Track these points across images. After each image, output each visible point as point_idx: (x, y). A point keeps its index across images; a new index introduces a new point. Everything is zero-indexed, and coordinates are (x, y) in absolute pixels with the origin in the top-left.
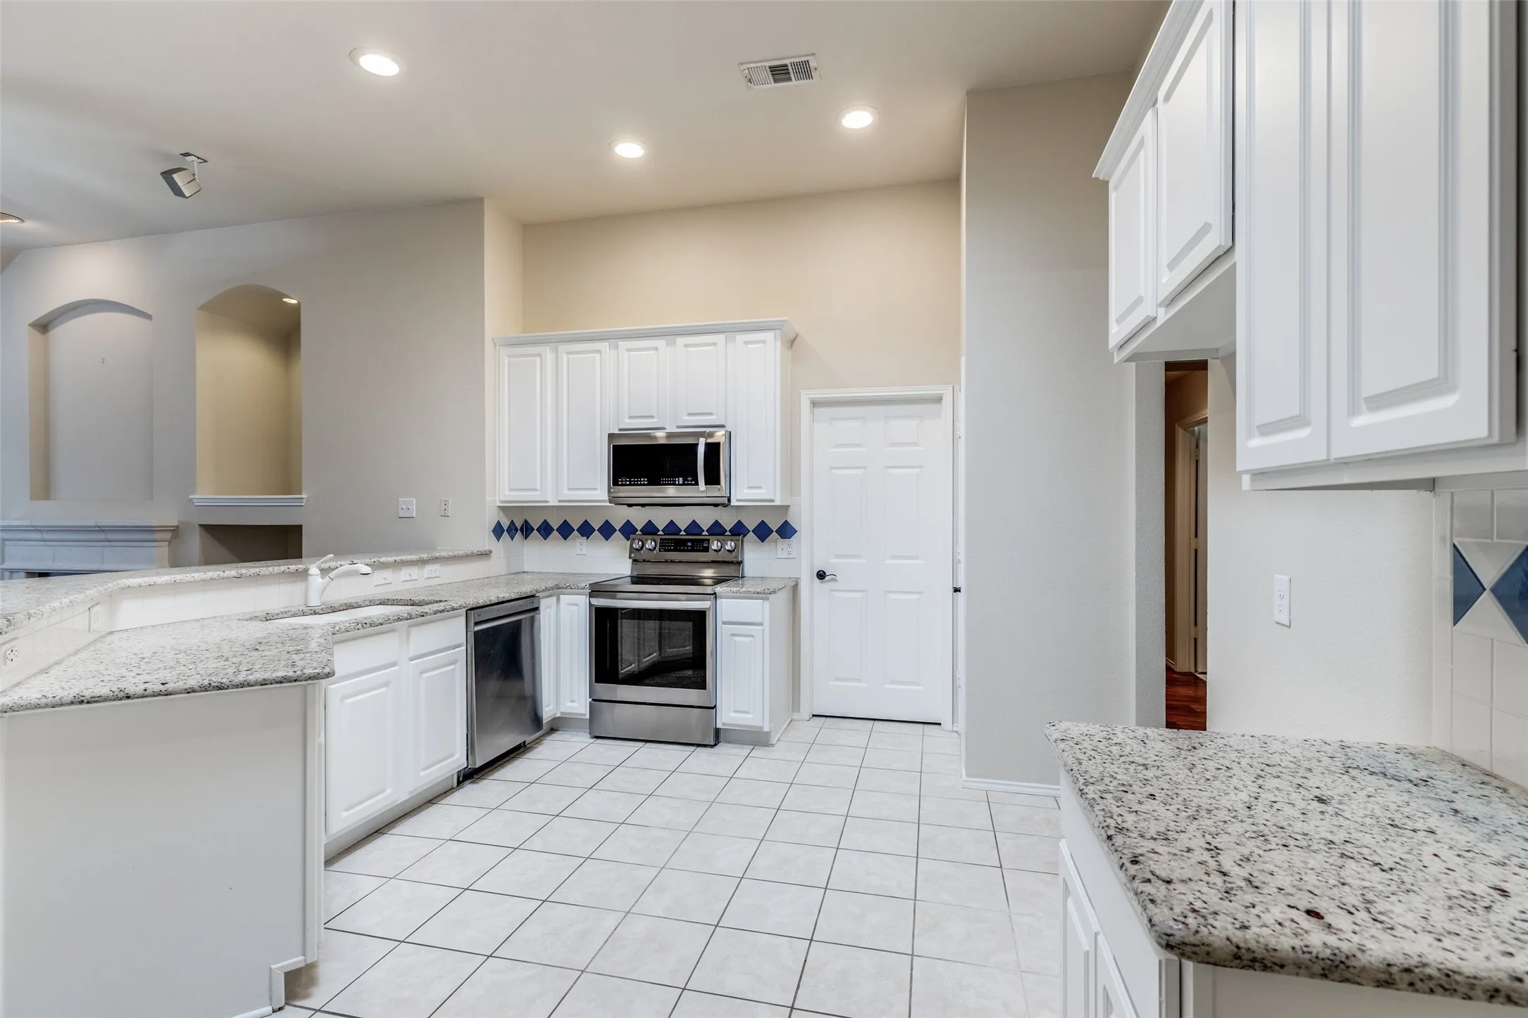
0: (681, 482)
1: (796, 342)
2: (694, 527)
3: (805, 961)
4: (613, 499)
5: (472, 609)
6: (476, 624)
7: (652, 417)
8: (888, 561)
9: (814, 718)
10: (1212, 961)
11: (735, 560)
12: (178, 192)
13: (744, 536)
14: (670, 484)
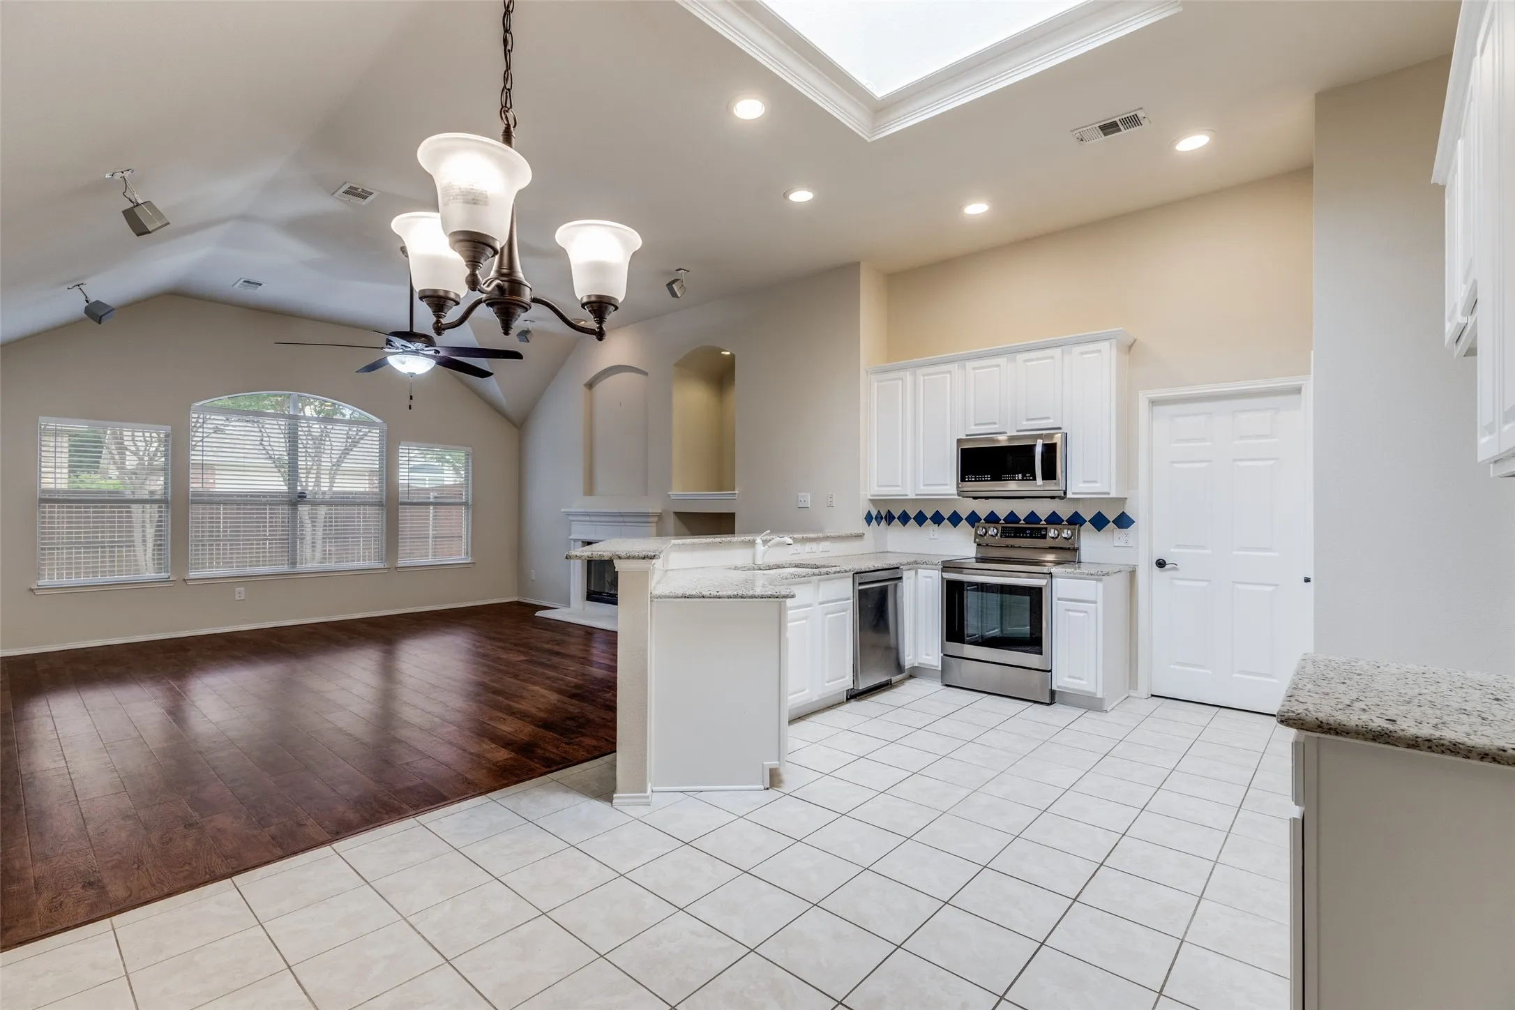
0: (1020, 478)
1: (1133, 348)
2: (1032, 517)
3: (1117, 844)
4: (961, 493)
5: (857, 573)
6: (860, 584)
7: (995, 423)
8: (1235, 553)
9: (1153, 697)
10: (1305, 728)
11: (1071, 546)
12: (674, 294)
13: (1081, 525)
14: (1011, 480)
